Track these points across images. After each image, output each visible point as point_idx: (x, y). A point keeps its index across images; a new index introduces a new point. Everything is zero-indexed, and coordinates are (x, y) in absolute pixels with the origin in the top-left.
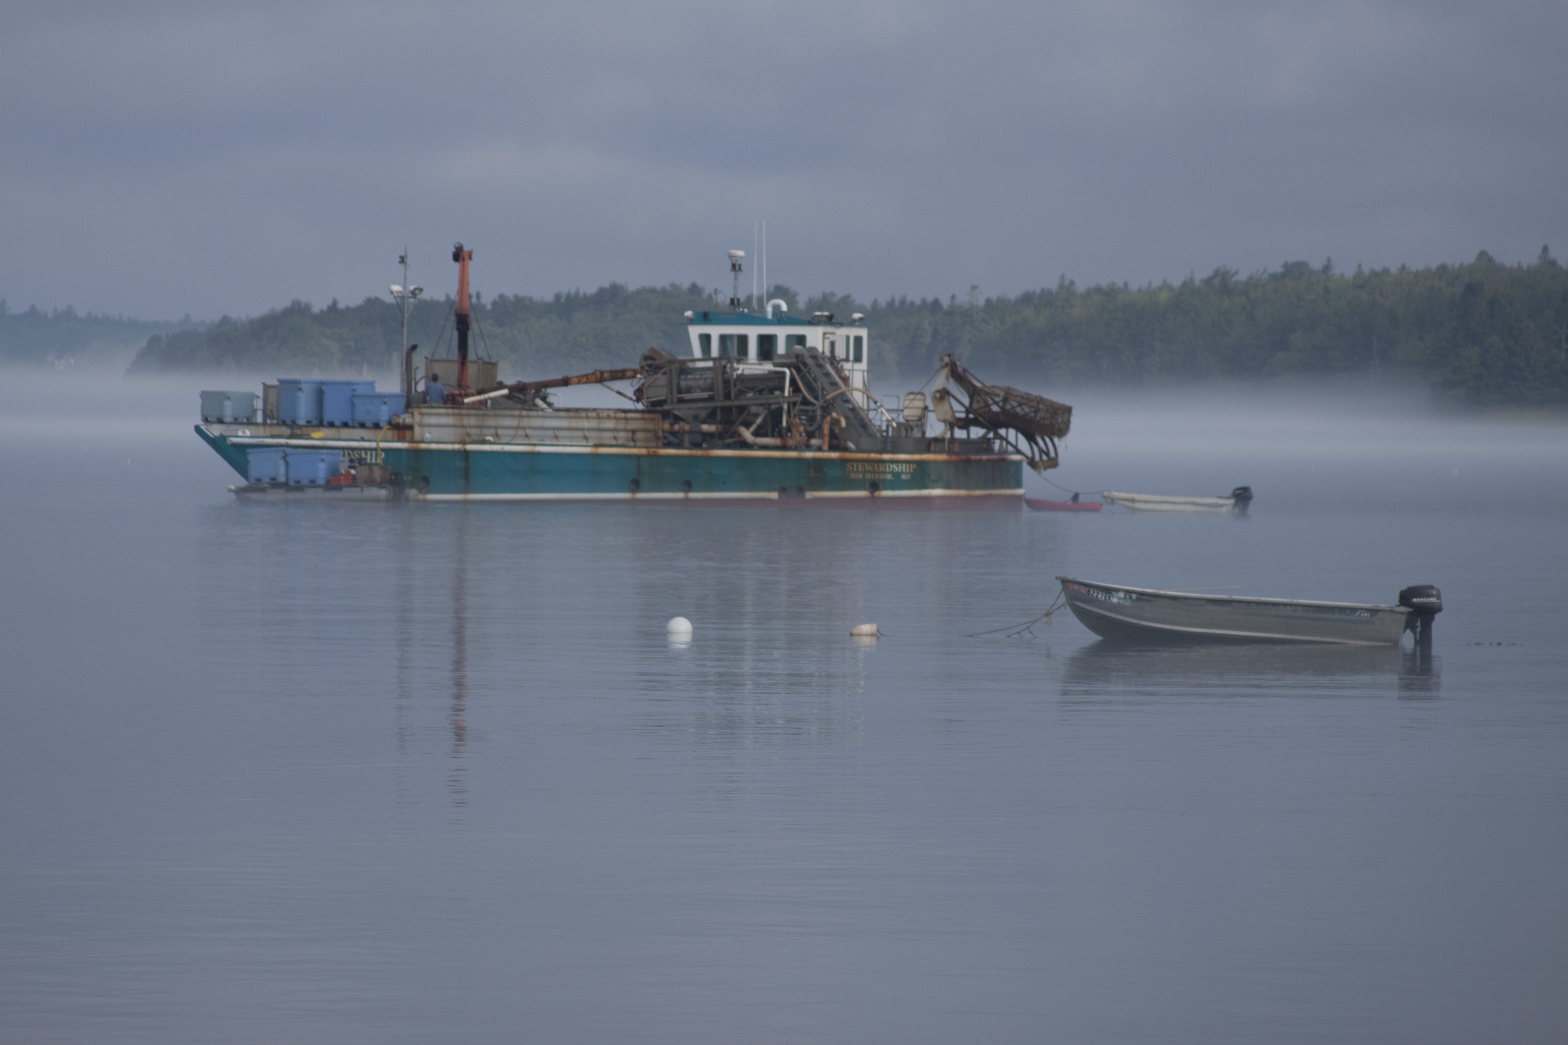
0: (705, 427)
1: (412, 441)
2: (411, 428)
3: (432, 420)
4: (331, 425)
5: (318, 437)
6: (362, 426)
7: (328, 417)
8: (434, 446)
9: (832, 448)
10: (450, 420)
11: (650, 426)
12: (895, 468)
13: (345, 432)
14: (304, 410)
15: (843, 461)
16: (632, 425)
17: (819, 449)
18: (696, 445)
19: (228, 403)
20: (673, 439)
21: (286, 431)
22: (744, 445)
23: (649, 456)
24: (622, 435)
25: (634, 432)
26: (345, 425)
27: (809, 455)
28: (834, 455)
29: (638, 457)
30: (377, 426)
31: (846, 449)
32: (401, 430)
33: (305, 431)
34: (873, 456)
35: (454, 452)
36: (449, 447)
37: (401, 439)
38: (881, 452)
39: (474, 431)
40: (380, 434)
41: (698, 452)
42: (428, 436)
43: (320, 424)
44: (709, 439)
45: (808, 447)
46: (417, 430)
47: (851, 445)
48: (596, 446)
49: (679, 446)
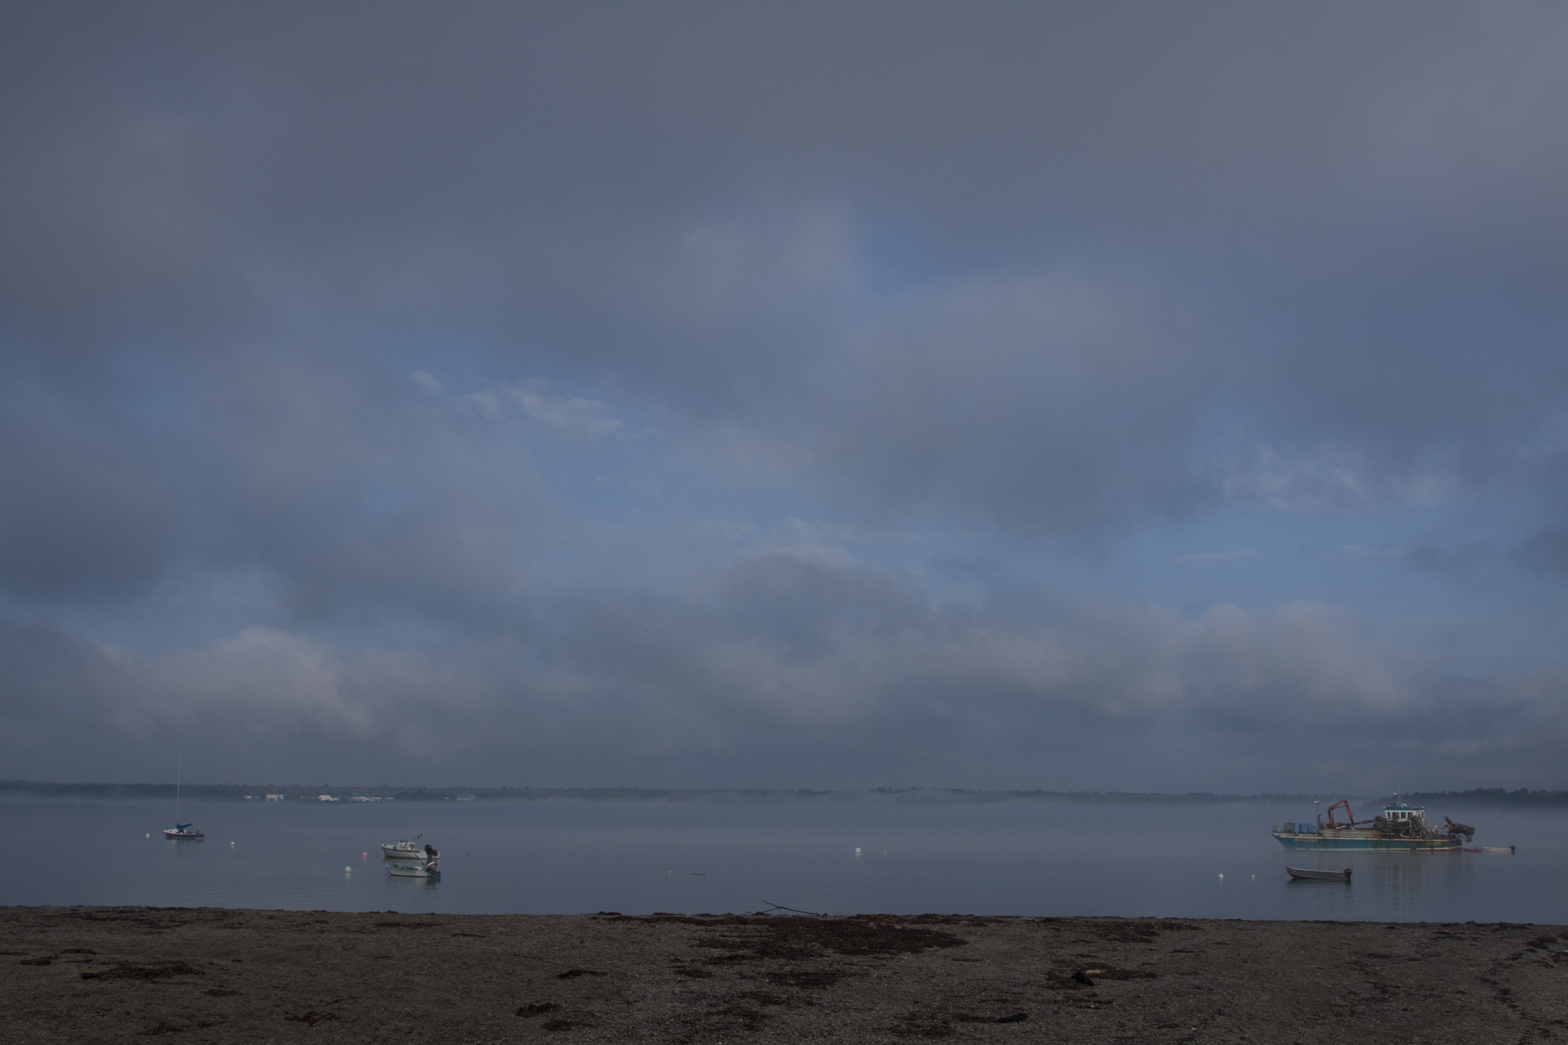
1: (1323, 837)
2: (1322, 834)
3: (1328, 832)
4: (1303, 833)
5: (1301, 836)
6: (1311, 833)
7: (1302, 831)
8: (1328, 838)
9: (1423, 838)
10: (1332, 832)
12: (1437, 843)
13: (1307, 835)
14: (1297, 829)
15: (1425, 842)
17: (1419, 839)
18: (1390, 838)
20: (1385, 837)
21: (1293, 835)
22: (1400, 838)
23: (1379, 840)
24: (1372, 835)
26: (1306, 833)
27: (1417, 840)
28: (1423, 840)
29: (1376, 841)
30: (1314, 833)
31: (1425, 839)
32: (1320, 834)
33: (1298, 834)
34: (1432, 840)
35: (1333, 839)
36: (1332, 838)
37: (1320, 837)
38: (1434, 839)
39: (1337, 835)
40: (1315, 835)
41: (1391, 840)
42: (1326, 836)
43: (1301, 832)
44: (1393, 837)
45: (1417, 838)
46: (1324, 834)
47: (1426, 838)
48: (1367, 838)
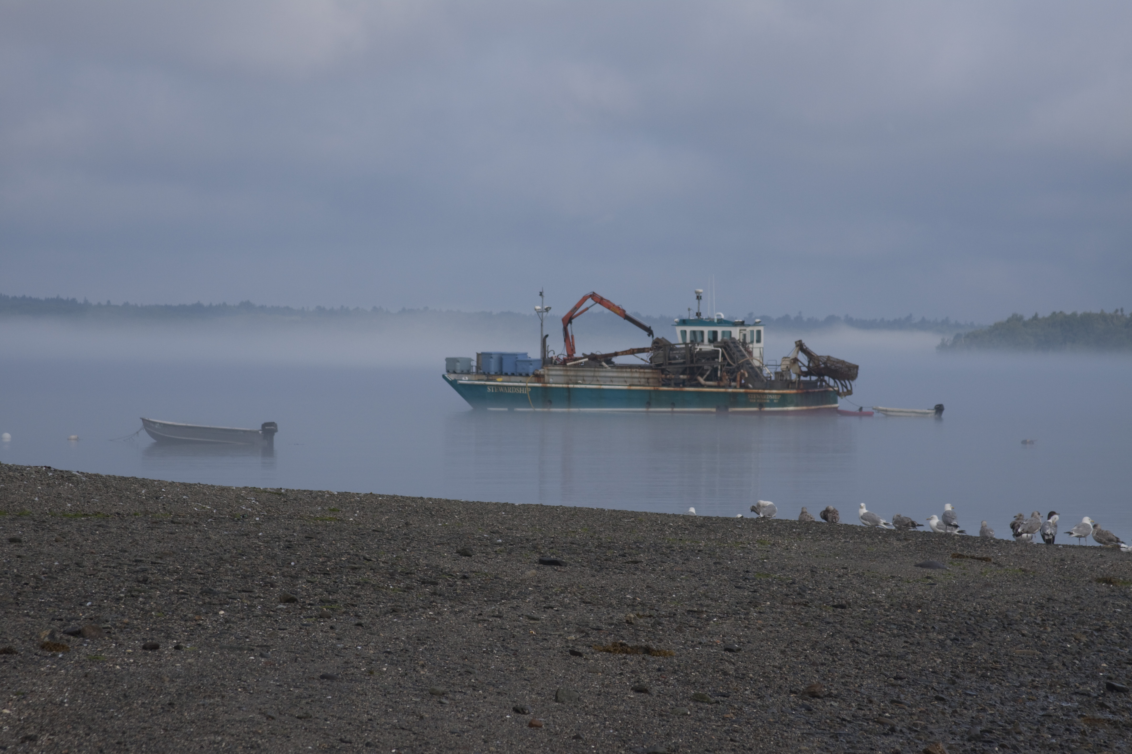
0: (682, 376)
1: (544, 383)
2: (543, 376)
3: (554, 373)
4: (506, 374)
5: (500, 381)
6: (521, 375)
7: (505, 370)
8: (554, 385)
9: (741, 387)
10: (562, 373)
11: (655, 376)
12: (771, 397)
13: (513, 378)
14: (493, 367)
15: (746, 394)
16: (647, 376)
17: (735, 387)
18: (677, 385)
19: (458, 364)
20: (666, 383)
21: (484, 377)
22: (700, 385)
23: (655, 391)
24: (643, 380)
25: (648, 379)
26: (513, 374)
27: (730, 390)
28: (742, 390)
29: (649, 391)
30: (527, 375)
31: (748, 388)
32: (539, 377)
33: (494, 377)
34: (760, 391)
35: (563, 388)
36: (561, 386)
37: (538, 382)
38: (764, 389)
39: (573, 378)
40: (529, 379)
41: (678, 389)
42: (551, 380)
43: (501, 374)
44: (683, 383)
45: (730, 387)
46: (546, 377)
47: (750, 386)
48: (630, 385)
49: (668, 385)
